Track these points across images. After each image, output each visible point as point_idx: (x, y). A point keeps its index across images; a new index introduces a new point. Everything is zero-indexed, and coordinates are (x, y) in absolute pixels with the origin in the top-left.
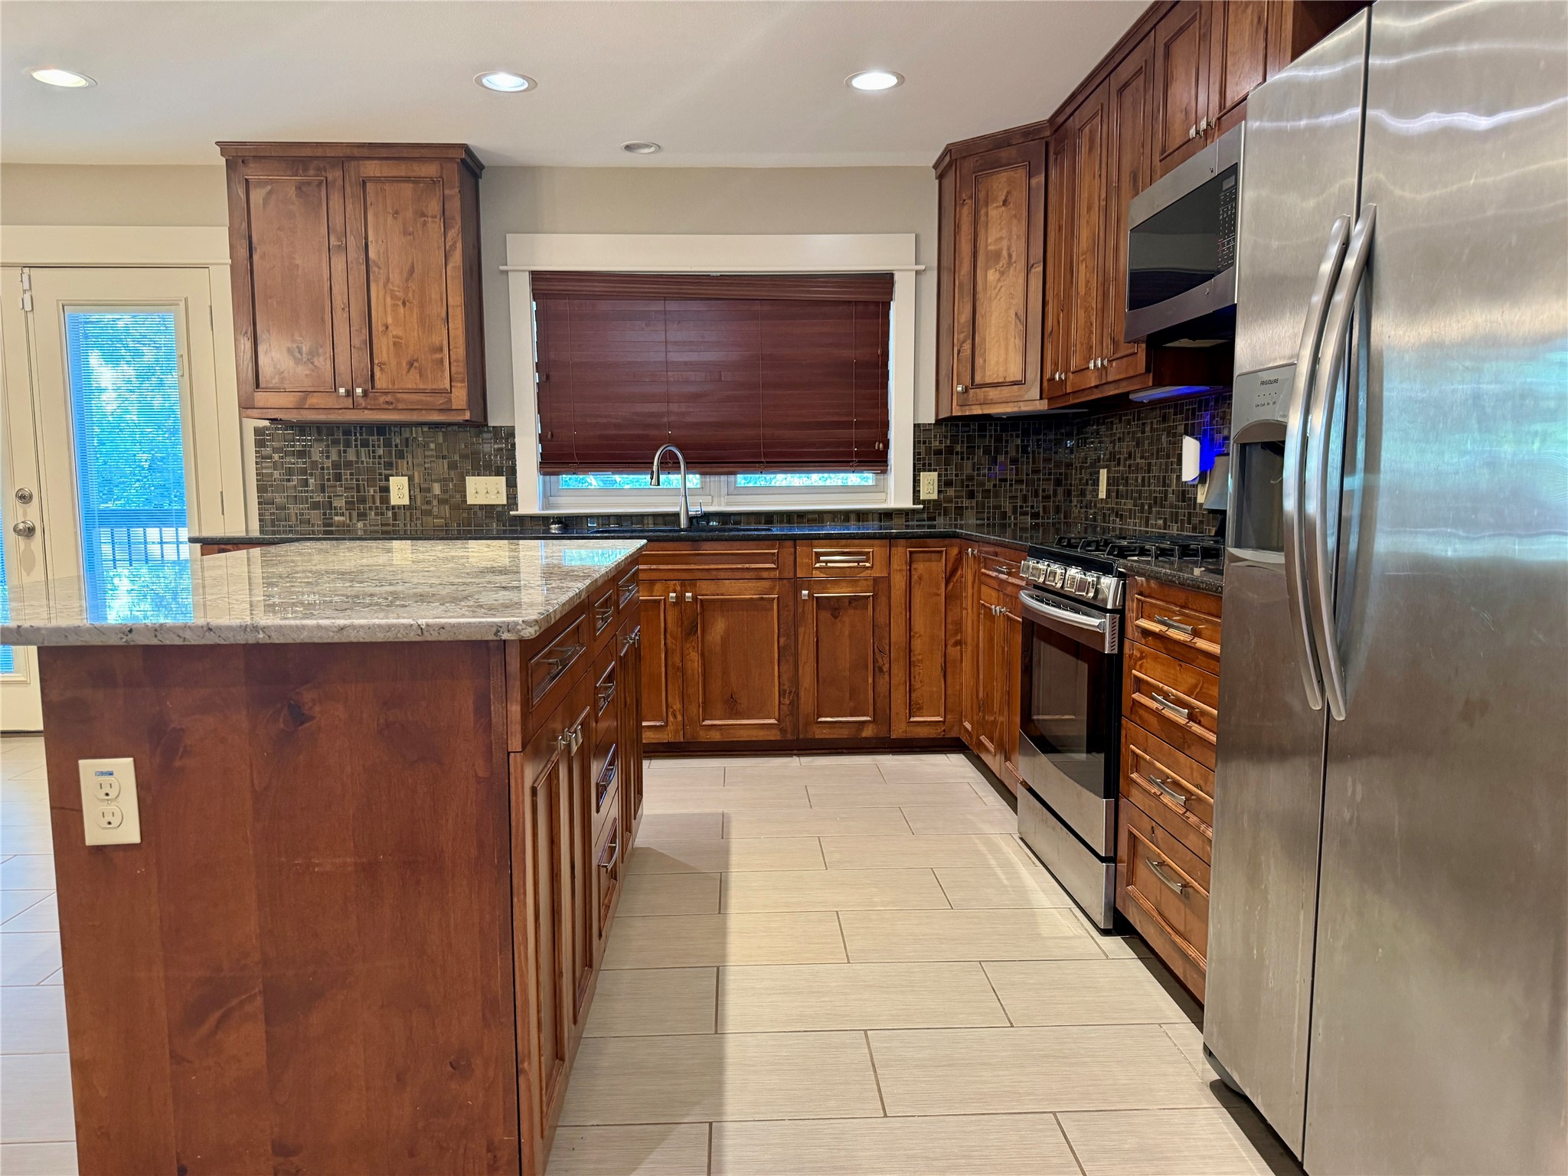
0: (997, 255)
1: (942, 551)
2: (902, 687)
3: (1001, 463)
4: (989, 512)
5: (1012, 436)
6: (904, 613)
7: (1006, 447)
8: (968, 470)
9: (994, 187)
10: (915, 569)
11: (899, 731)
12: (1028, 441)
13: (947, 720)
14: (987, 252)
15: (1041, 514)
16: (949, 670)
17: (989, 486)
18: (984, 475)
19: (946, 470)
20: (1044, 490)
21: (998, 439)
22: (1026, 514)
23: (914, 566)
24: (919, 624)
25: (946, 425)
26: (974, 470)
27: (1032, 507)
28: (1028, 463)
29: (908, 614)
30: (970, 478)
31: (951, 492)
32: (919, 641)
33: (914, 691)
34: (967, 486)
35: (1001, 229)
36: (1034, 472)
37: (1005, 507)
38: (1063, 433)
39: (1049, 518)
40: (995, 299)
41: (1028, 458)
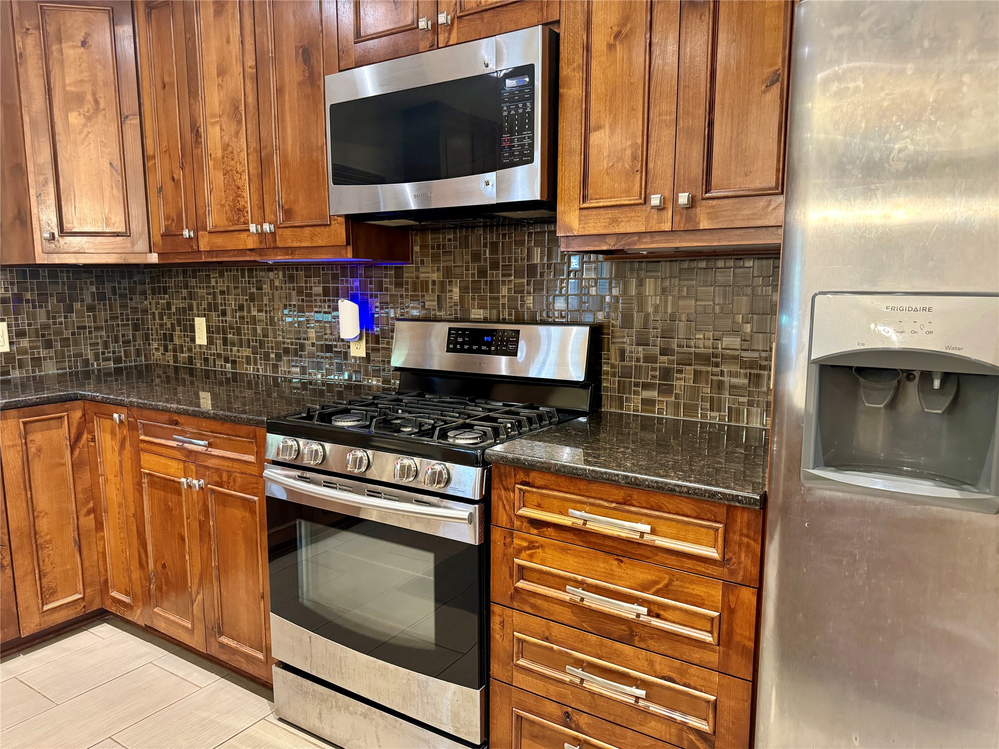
0: (80, 99)
1: (63, 417)
2: (30, 578)
3: (78, 311)
4: (70, 361)
5: (86, 283)
6: (24, 493)
7: (82, 294)
8: (41, 317)
9: (69, 25)
10: (31, 441)
11: (30, 626)
12: (103, 288)
13: (87, 595)
14: (66, 93)
15: (123, 359)
16: (83, 542)
17: (67, 334)
18: (61, 323)
19: (16, 319)
20: (123, 336)
21: (72, 287)
22: (108, 359)
23: (30, 437)
24: (43, 501)
25: (11, 272)
26: (48, 319)
27: (114, 352)
28: (105, 310)
29: (29, 493)
30: (45, 327)
31: (25, 343)
32: (45, 520)
33: (45, 576)
34: (43, 336)
35: (81, 72)
36: (112, 318)
37: (86, 355)
38: (136, 281)
39: (131, 362)
40: (83, 144)
41: (104, 305)
